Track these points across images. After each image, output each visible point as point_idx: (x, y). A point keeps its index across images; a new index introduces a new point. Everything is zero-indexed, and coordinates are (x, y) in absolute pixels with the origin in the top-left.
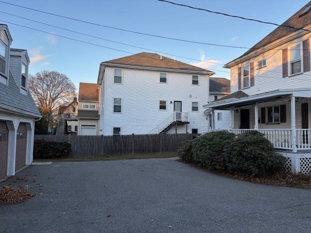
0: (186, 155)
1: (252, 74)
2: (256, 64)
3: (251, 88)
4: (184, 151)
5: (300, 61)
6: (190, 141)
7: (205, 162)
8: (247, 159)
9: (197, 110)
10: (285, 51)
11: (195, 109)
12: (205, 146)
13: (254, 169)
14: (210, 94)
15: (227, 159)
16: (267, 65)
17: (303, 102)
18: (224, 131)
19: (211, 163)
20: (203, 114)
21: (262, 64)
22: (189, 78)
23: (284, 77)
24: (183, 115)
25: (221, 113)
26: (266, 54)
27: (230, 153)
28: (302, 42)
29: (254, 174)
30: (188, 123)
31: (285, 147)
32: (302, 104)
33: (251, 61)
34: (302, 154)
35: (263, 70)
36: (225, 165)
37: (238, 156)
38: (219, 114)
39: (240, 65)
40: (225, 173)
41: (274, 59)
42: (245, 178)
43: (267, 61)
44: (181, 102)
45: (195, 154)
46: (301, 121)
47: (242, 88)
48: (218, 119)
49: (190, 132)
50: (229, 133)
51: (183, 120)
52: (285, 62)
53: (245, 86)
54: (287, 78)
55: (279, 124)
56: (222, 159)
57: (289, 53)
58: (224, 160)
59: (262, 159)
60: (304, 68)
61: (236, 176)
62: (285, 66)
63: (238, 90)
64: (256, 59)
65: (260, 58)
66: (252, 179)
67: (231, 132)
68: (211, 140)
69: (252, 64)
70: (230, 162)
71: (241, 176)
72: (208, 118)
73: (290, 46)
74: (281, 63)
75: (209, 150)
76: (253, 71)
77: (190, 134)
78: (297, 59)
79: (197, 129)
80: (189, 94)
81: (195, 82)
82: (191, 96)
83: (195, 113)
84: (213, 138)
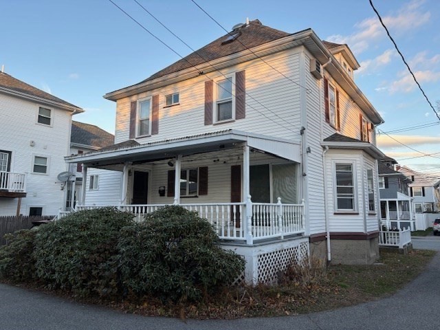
0: (15, 264)
1: (155, 114)
2: (162, 99)
3: (152, 136)
4: (11, 256)
5: (231, 102)
6: (28, 231)
7: (66, 280)
8: (172, 266)
9: (45, 172)
10: (209, 85)
11: (40, 169)
12: (71, 241)
13: (188, 287)
14: (72, 147)
15: (126, 270)
16: (180, 101)
17: (234, 164)
18: (109, 208)
19: (85, 281)
20: (57, 180)
21: (173, 100)
22: (33, 111)
23: (206, 124)
24: (12, 178)
25: (97, 176)
26: (179, 85)
27: (136, 256)
28: (234, 73)
29: (185, 298)
30: (24, 195)
31: (232, 235)
32: (232, 167)
33: (155, 93)
34: (260, 248)
35: (174, 110)
36: (119, 285)
37: (153, 262)
38: (92, 177)
39: (134, 98)
40: (118, 301)
41: (192, 94)
42: (167, 311)
43: (180, 97)
44: (10, 153)
45: (40, 262)
46: (230, 192)
47: (136, 136)
48: (91, 187)
49: (25, 212)
50: (121, 213)
51: (11, 188)
52: (209, 101)
53: (141, 133)
54: (211, 126)
55: (196, 197)
56: (114, 270)
57: (215, 88)
58: (119, 272)
59: (205, 264)
60: (237, 113)
61: (146, 305)
62: (208, 106)
63: (128, 139)
64: (163, 90)
65: (170, 91)
66: (183, 311)
67: (124, 210)
68: (85, 227)
69: (155, 98)
70: (133, 275)
71: (157, 305)
72: (66, 187)
73: (217, 78)
74: (202, 102)
75: (80, 249)
76: (157, 110)
77: (26, 218)
78: (226, 99)
79: (41, 208)
80: (30, 140)
81: (44, 120)
82: (33, 144)
83: (39, 178)
84: (89, 222)
